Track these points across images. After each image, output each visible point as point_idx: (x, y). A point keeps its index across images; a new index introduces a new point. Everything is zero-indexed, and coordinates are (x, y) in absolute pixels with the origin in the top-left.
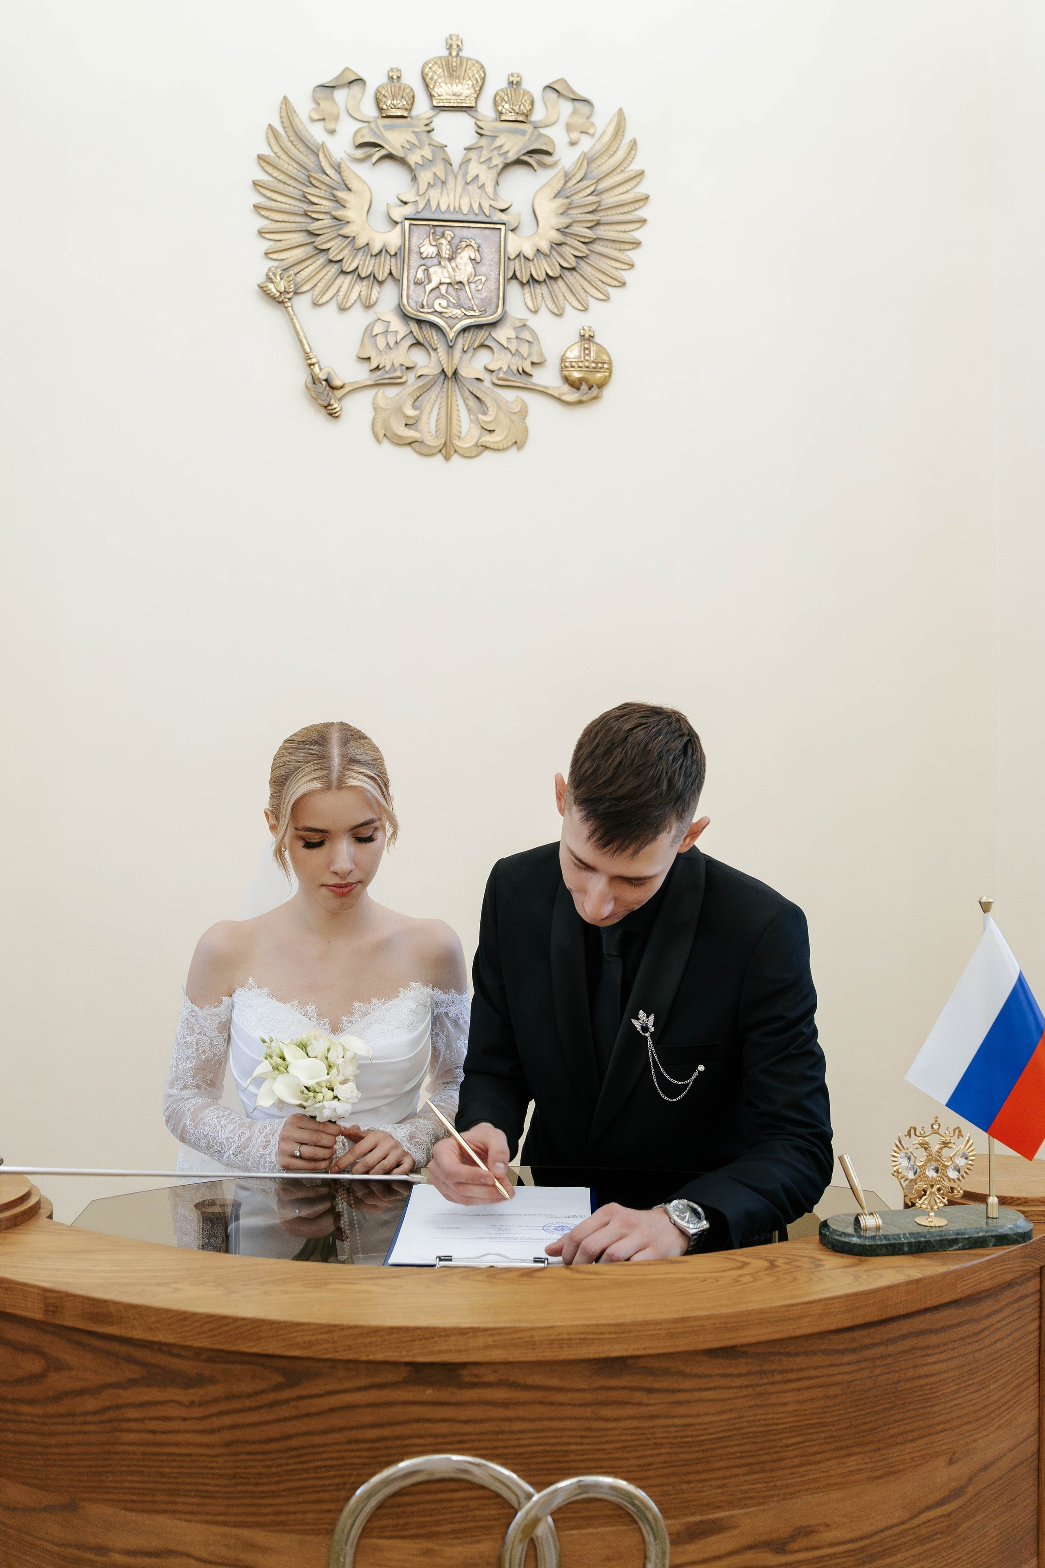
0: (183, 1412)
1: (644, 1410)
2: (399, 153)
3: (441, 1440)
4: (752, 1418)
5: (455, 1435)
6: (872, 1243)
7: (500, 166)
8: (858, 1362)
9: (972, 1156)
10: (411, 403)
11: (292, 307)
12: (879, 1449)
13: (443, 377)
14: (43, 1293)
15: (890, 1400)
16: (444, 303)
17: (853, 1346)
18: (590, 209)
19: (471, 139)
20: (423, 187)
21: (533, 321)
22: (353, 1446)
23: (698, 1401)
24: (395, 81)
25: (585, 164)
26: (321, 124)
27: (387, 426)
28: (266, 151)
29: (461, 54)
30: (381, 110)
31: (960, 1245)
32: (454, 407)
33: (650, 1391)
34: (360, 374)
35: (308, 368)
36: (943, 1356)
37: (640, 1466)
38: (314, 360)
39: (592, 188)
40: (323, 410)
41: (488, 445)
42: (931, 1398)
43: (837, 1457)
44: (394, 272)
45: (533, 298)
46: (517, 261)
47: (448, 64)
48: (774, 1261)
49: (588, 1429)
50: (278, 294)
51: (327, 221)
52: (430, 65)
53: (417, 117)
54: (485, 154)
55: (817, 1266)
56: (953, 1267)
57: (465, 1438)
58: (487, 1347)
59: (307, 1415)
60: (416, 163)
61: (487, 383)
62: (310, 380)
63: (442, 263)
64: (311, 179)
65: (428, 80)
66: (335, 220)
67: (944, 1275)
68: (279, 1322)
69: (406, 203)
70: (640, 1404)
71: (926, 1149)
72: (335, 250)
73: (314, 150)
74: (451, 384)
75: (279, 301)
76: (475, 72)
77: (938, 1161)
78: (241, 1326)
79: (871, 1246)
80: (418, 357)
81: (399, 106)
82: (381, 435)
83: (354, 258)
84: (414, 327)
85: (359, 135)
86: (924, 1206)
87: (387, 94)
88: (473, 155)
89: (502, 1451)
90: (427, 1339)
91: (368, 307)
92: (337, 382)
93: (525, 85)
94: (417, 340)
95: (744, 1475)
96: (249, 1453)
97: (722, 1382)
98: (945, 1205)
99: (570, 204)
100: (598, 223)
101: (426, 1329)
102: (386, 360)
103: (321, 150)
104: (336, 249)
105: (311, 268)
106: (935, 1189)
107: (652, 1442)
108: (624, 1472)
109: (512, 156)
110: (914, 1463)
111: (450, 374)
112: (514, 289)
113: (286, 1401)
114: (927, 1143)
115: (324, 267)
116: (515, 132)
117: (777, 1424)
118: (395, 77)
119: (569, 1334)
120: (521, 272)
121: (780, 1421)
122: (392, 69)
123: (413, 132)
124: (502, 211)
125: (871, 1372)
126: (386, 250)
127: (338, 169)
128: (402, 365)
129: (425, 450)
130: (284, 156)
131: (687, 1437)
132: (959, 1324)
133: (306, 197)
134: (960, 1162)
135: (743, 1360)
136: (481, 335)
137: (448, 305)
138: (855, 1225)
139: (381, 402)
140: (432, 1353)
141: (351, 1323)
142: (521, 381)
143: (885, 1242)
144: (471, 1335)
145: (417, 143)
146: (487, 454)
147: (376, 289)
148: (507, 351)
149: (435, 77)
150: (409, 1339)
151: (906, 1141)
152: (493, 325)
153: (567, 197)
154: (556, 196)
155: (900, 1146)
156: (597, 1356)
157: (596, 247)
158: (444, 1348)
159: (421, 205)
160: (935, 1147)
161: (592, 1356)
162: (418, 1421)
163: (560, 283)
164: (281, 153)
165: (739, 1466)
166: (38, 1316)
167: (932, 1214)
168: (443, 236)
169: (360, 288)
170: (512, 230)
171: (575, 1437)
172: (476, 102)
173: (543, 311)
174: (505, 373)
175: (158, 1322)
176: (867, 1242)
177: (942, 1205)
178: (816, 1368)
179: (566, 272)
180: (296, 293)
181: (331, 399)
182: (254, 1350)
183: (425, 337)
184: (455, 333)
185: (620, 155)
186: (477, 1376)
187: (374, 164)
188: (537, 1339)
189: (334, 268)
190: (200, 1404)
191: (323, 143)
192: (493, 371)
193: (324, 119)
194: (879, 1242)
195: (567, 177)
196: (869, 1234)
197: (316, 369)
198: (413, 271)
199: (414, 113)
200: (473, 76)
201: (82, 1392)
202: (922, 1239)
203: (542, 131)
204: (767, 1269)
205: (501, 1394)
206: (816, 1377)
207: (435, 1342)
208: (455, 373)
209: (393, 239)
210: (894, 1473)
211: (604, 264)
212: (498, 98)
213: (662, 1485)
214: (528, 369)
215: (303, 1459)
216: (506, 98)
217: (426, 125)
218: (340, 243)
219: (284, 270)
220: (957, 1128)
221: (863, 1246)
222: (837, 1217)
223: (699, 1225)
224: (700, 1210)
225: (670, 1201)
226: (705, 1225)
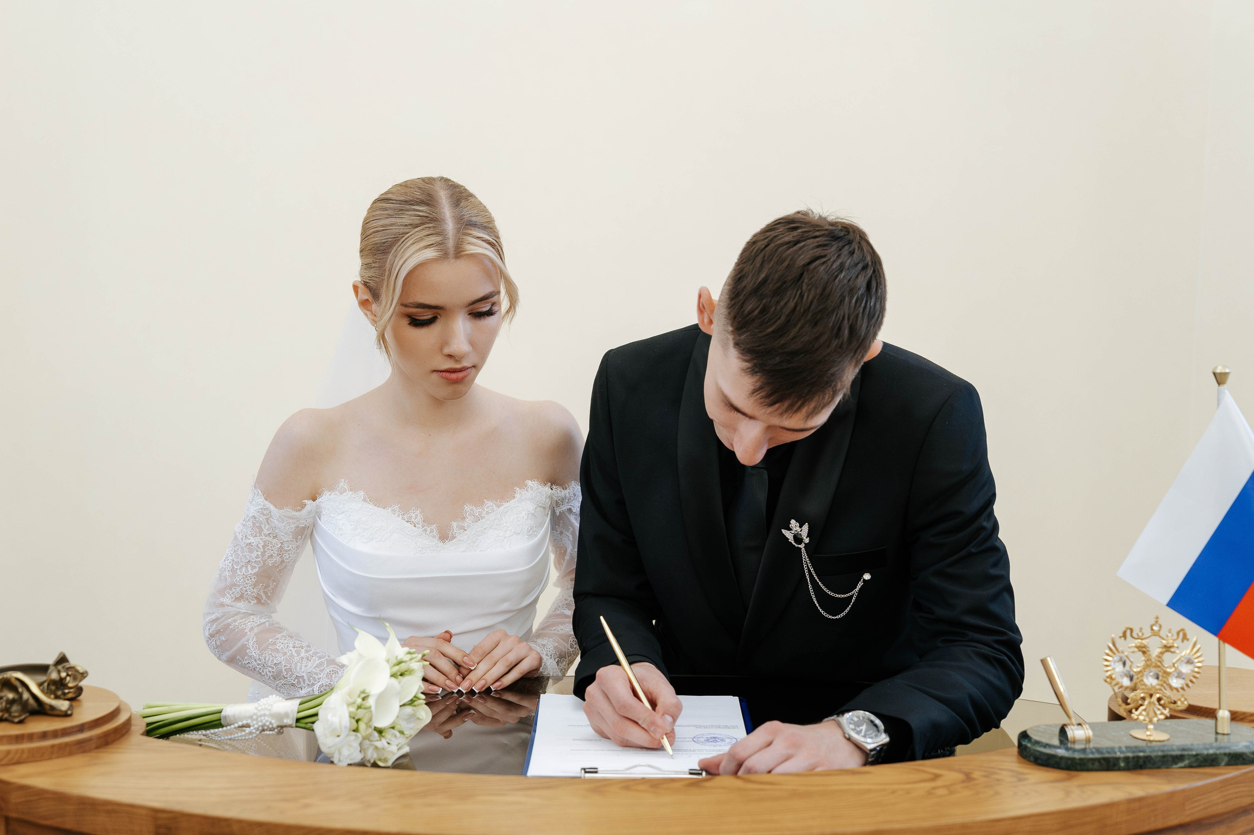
6: (1083, 756)
31: (1186, 762)
48: (970, 773)
55: (1020, 780)
56: (1177, 787)
67: (1168, 795)
71: (1144, 653)
77: (1159, 667)
79: (1081, 759)
86: (1141, 718)
98: (1166, 718)
106: (1154, 699)
114: (1145, 647)
134: (1185, 669)
138: (1060, 735)
143: (1097, 756)
151: (1121, 643)
155: (1114, 649)
160: (1155, 651)
167: (1151, 727)
176: (1077, 756)
177: (1162, 717)
194: (1091, 756)
196: (1078, 746)
202: (1141, 754)
204: (963, 782)
220: (1180, 631)
221: (1073, 760)
222: (1038, 726)
223: (877, 740)
224: (878, 722)
225: (843, 713)
226: (884, 739)
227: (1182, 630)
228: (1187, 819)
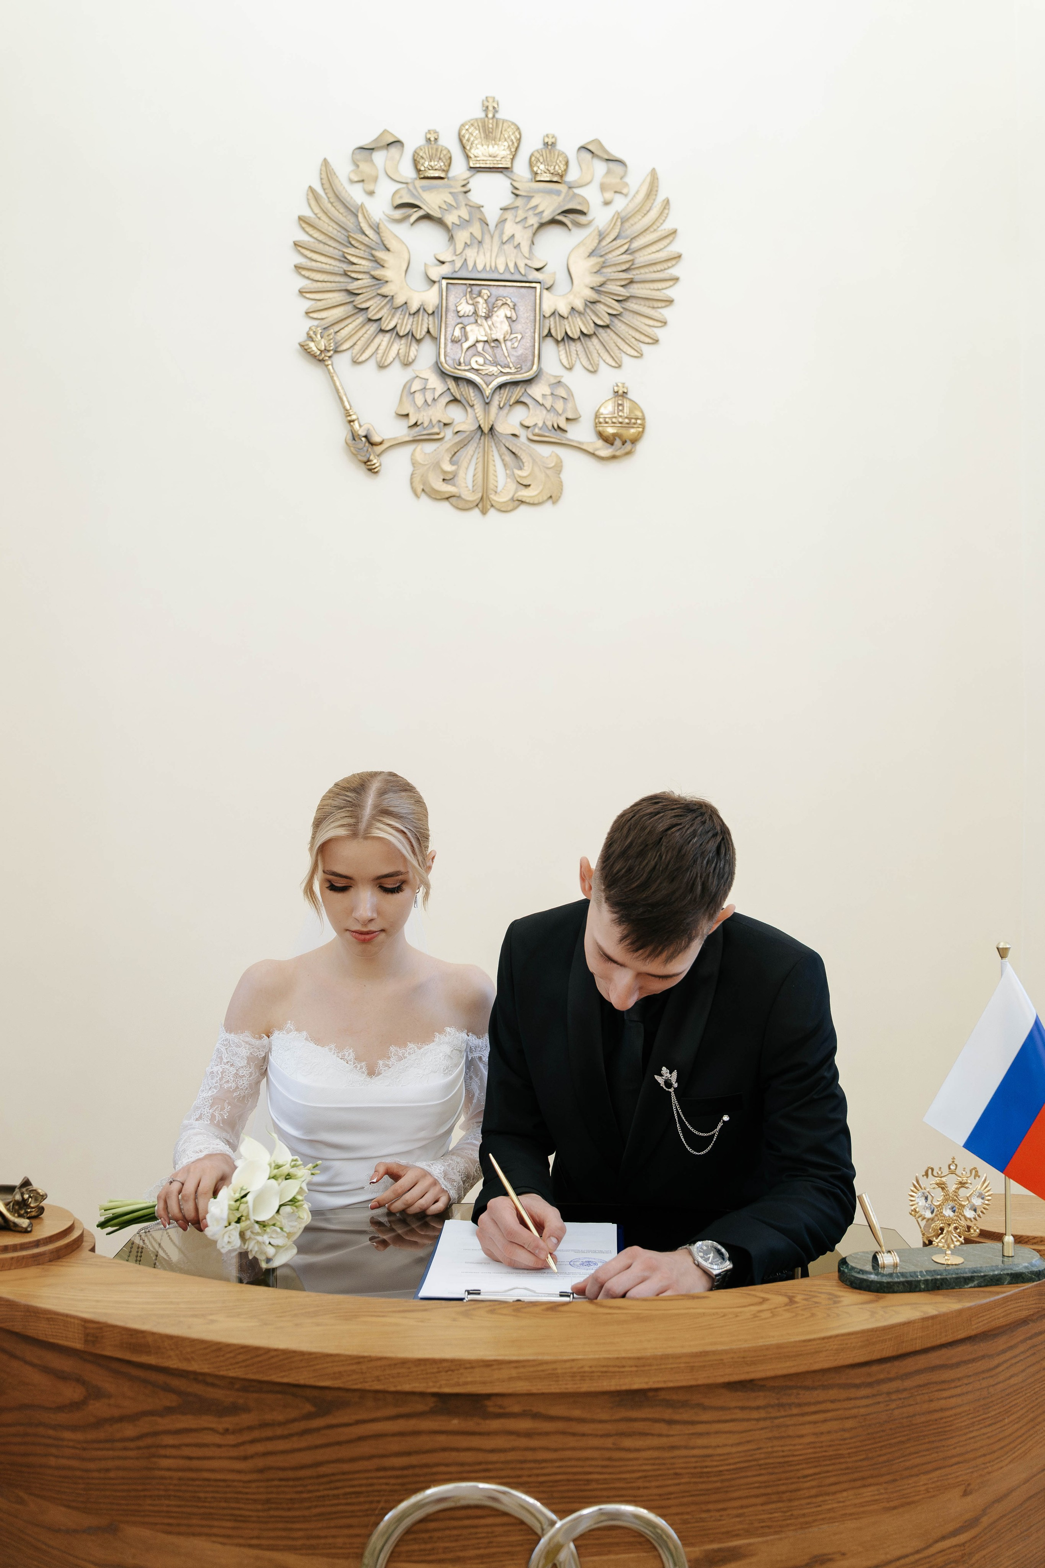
0: (217, 1439)
1: (664, 1441)
2: (436, 214)
3: (467, 1468)
4: (770, 1450)
5: (480, 1463)
6: (890, 1280)
7: (536, 226)
8: (874, 1395)
9: (989, 1196)
10: (449, 459)
11: (332, 365)
12: (895, 1480)
13: (479, 433)
14: (83, 1324)
15: (905, 1433)
16: (481, 360)
17: (869, 1380)
18: (624, 267)
19: (507, 199)
20: (460, 246)
21: (568, 378)
22: (381, 1474)
23: (717, 1433)
24: (433, 143)
25: (619, 223)
26: (361, 184)
27: (425, 482)
28: (307, 213)
29: (498, 116)
30: (418, 171)
31: (976, 1282)
32: (491, 462)
33: (670, 1422)
34: (399, 430)
35: (348, 425)
36: (958, 1391)
37: (660, 1495)
38: (354, 417)
39: (626, 247)
40: (363, 466)
41: (524, 500)
42: (945, 1432)
43: (853, 1488)
44: (431, 330)
45: (568, 355)
46: (552, 319)
47: (484, 126)
48: (794, 1297)
49: (610, 1459)
50: (319, 352)
51: (366, 281)
52: (467, 127)
53: (454, 178)
54: (521, 214)
55: (835, 1302)
56: (968, 1304)
57: (490, 1466)
58: (511, 1379)
59: (339, 1443)
60: (453, 223)
61: (523, 439)
62: (350, 436)
63: (479, 322)
64: (351, 239)
65: (464, 141)
66: (374, 280)
67: (960, 1312)
68: (310, 1354)
69: (443, 263)
70: (660, 1435)
71: (943, 1189)
72: (374, 309)
73: (353, 211)
74: (487, 440)
75: (319, 359)
76: (511, 133)
77: (955, 1200)
78: (273, 1357)
79: (888, 1283)
80: (455, 414)
81: (437, 167)
82: (419, 490)
83: (393, 316)
84: (452, 384)
85: (397, 196)
86: (940, 1245)
87: (424, 156)
88: (509, 215)
89: (525, 1479)
90: (453, 1371)
91: (406, 364)
92: (376, 439)
93: (560, 146)
94: (454, 396)
95: (762, 1505)
96: (281, 1480)
97: (739, 1415)
98: (962, 1244)
99: (604, 262)
100: (632, 282)
101: (452, 1361)
102: (423, 417)
103: (360, 210)
104: (375, 307)
105: (351, 327)
106: (951, 1228)
107: (671, 1472)
108: (644, 1501)
109: (547, 216)
110: (929, 1495)
111: (486, 430)
112: (549, 347)
113: (318, 1430)
114: (944, 1184)
115: (363, 326)
116: (550, 192)
117: (794, 1456)
118: (432, 139)
119: (591, 1367)
120: (556, 330)
121: (796, 1453)
122: (429, 132)
123: (450, 193)
124: (538, 270)
125: (887, 1405)
126: (424, 310)
127: (377, 229)
128: (440, 421)
129: (461, 504)
130: (324, 217)
131: (706, 1467)
132: (974, 1360)
133: (346, 258)
134: (977, 1202)
135: (761, 1394)
136: (517, 392)
137: (485, 363)
138: (873, 1262)
139: (419, 457)
140: (458, 1384)
141: (380, 1355)
142: (556, 437)
143: (902, 1279)
144: (495, 1367)
145: (454, 204)
146: (523, 508)
147: (414, 346)
148: (542, 408)
149: (472, 139)
150: (435, 1370)
151: (923, 1181)
152: (529, 382)
153: (601, 256)
154: (590, 255)
155: (917, 1186)
156: (618, 1388)
157: (631, 305)
158: (469, 1379)
159: (458, 265)
160: (952, 1187)
161: (613, 1388)
162: (444, 1450)
163: (595, 340)
164: (321, 215)
165: (757, 1496)
166: (79, 1345)
167: (949, 1252)
168: (480, 294)
169: (399, 346)
170: (547, 289)
171: (597, 1466)
172: (512, 163)
173: (578, 368)
174: (541, 429)
175: (193, 1352)
176: (885, 1280)
177: (958, 1243)
178: (832, 1402)
179: (601, 330)
180: (336, 352)
181: (370, 455)
182: (285, 1380)
183: (462, 394)
184: (491, 389)
185: (653, 214)
186: (501, 1407)
187: (412, 224)
188: (559, 1371)
189: (373, 327)
190: (234, 1432)
191: (362, 204)
192: (528, 427)
193: (363, 181)
194: (896, 1280)
195: (601, 236)
196: (887, 1271)
197: (356, 425)
198: (450, 330)
199: (450, 174)
200: (509, 137)
201: (121, 1419)
202: (939, 1277)
203: (576, 191)
204: (786, 1305)
205: (525, 1424)
206: (832, 1410)
207: (462, 1374)
208: (492, 429)
209: (430, 297)
210: (909, 1504)
211: (637, 321)
212: (533, 158)
213: (682, 1514)
214: (563, 424)
215: (332, 1485)
216: (541, 160)
217: (463, 186)
218: (379, 302)
219: (324, 329)
220: (973, 1169)
221: (881, 1283)
222: (857, 1253)
223: (720, 1267)
224: (723, 1250)
225: (694, 1242)
226: (728, 1265)
227: (975, 1168)
228: (973, 1333)
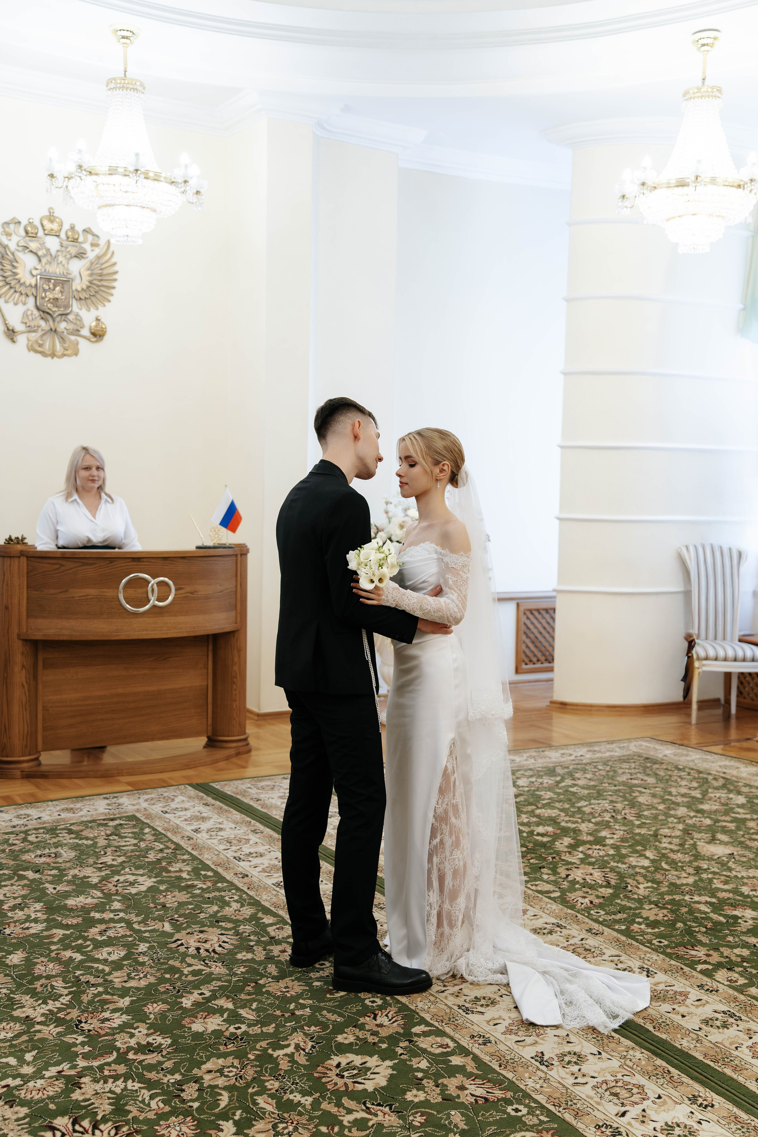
2: (34, 251)
7: (69, 258)
10: (40, 339)
13: (51, 330)
18: (99, 275)
19: (58, 247)
20: (43, 264)
21: (81, 313)
24: (31, 223)
25: (97, 258)
26: (6, 237)
27: (32, 346)
29: (54, 214)
30: (27, 234)
32: (55, 341)
34: (23, 328)
35: (5, 325)
38: (7, 322)
39: (100, 267)
40: (9, 339)
41: (66, 354)
44: (34, 293)
45: (80, 305)
46: (75, 292)
47: (50, 219)
51: (10, 273)
52: (43, 217)
53: (40, 237)
54: (64, 253)
60: (40, 255)
61: (66, 333)
62: (6, 329)
63: (51, 291)
64: (5, 258)
65: (42, 223)
66: (13, 273)
69: (37, 269)
73: (3, 246)
74: (54, 333)
76: (59, 221)
80: (42, 323)
81: (33, 233)
82: (30, 349)
83: (20, 287)
84: (41, 313)
85: (20, 242)
87: (28, 228)
88: (59, 253)
91: (24, 304)
92: (15, 331)
93: (76, 228)
94: (42, 317)
99: (92, 273)
100: (102, 280)
102: (32, 324)
103: (7, 247)
104: (13, 283)
105: (6, 290)
109: (73, 254)
111: (54, 329)
112: (75, 302)
113: (110, 566)
115: (9, 289)
116: (73, 245)
118: (31, 221)
120: (77, 296)
122: (30, 219)
123: (38, 243)
124: (70, 274)
126: (31, 285)
127: (13, 254)
128: (37, 326)
129: (45, 355)
133: (2, 264)
136: (64, 317)
137: (53, 306)
139: (30, 338)
142: (77, 333)
145: (40, 247)
146: (66, 357)
147: (28, 298)
148: (72, 323)
149: (45, 222)
152: (67, 314)
153: (91, 270)
154: (88, 269)
157: (101, 288)
159: (43, 270)
163: (89, 300)
168: (50, 281)
169: (23, 298)
170: (74, 281)
172: (60, 233)
173: (84, 309)
174: (72, 330)
179: (91, 296)
181: (13, 336)
183: (45, 317)
184: (55, 316)
185: (109, 256)
187: (26, 254)
189: (13, 290)
191: (7, 244)
192: (68, 329)
193: (7, 235)
195: (92, 263)
197: (8, 325)
198: (40, 293)
199: (39, 235)
200: (58, 223)
201: (69, 569)
203: (82, 245)
209: (33, 281)
211: (104, 294)
212: (67, 232)
214: (79, 329)
216: (70, 233)
217: (43, 241)
218: (15, 281)
